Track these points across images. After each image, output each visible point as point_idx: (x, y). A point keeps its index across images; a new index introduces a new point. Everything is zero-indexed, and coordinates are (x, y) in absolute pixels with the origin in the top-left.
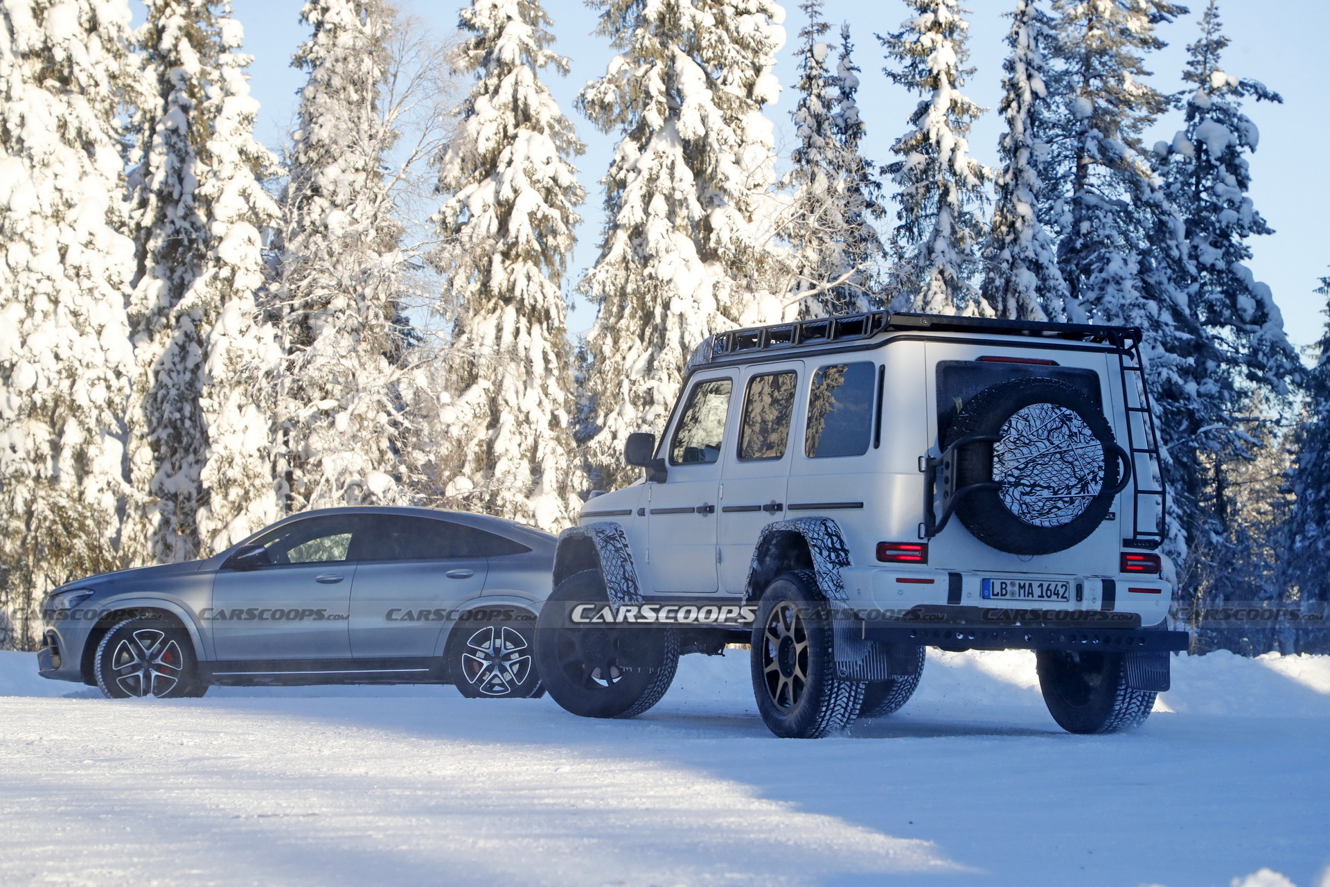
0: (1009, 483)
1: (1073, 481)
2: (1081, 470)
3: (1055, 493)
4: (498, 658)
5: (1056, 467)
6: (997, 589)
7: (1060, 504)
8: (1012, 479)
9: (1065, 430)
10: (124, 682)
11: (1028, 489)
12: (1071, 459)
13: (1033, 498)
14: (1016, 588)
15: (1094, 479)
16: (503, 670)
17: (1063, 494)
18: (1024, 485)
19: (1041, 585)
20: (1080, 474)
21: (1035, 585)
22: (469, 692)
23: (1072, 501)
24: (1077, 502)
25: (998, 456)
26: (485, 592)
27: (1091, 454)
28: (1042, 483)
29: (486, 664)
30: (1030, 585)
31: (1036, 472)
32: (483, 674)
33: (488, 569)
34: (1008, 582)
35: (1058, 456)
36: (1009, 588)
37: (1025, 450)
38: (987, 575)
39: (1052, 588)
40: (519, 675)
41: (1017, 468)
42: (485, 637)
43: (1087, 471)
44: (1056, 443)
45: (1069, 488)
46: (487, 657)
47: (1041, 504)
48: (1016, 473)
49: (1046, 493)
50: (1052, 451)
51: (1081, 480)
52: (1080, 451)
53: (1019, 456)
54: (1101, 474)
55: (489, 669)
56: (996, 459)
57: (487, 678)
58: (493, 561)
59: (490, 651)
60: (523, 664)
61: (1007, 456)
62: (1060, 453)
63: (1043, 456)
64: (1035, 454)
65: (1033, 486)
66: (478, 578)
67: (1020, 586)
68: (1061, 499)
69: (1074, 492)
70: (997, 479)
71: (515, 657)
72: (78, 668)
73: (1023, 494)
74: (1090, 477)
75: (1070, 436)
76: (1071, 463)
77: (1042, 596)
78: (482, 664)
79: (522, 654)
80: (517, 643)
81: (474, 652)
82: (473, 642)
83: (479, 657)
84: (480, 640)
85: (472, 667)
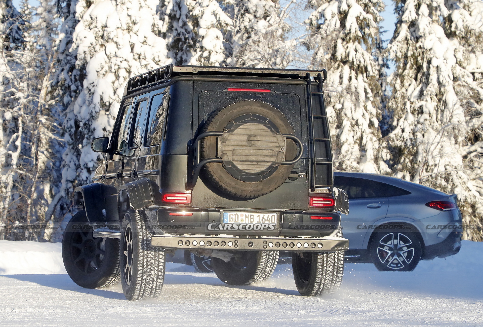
4: (396, 250)
10: (206, 263)
16: (399, 256)
22: (383, 268)
26: (388, 215)
29: (390, 253)
32: (389, 258)
33: (389, 203)
40: (408, 257)
42: (389, 238)
46: (390, 249)
55: (392, 255)
57: (391, 260)
58: (391, 199)
59: (392, 246)
60: (410, 253)
66: (384, 208)
71: (405, 249)
72: (183, 256)
78: (387, 253)
79: (408, 247)
80: (406, 241)
81: (383, 246)
82: (382, 241)
83: (386, 249)
84: (386, 241)
85: (383, 255)
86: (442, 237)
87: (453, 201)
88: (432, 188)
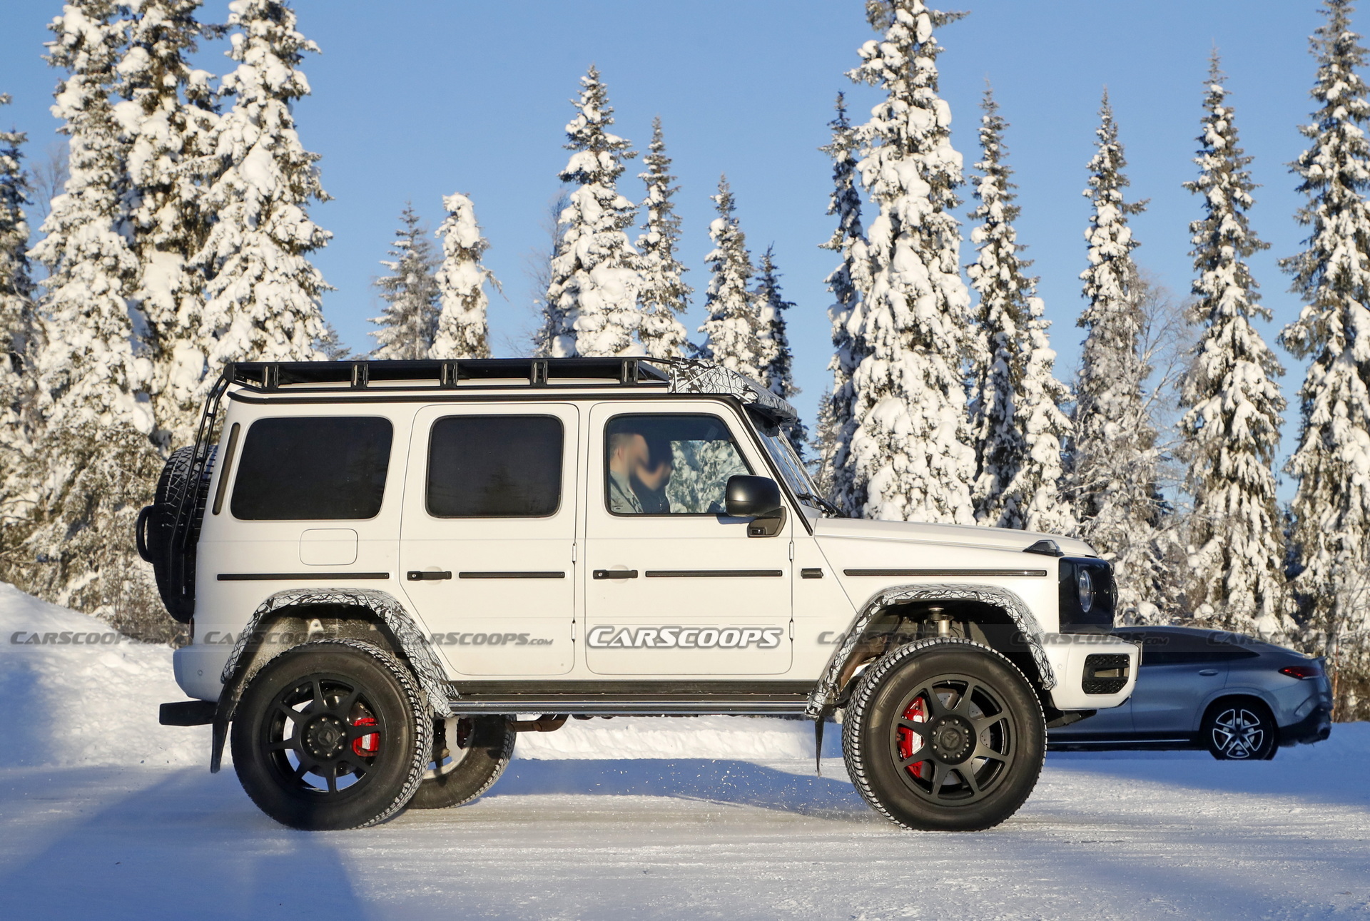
4: (1239, 733)
16: (1243, 740)
22: (1220, 755)
26: (1228, 685)
29: (1230, 736)
32: (1229, 743)
33: (1229, 669)
40: (1255, 743)
42: (1229, 717)
46: (1231, 731)
55: (1233, 740)
57: (1232, 746)
58: (1232, 664)
59: (1233, 727)
60: (1257, 736)
66: (1222, 675)
71: (1252, 731)
78: (1227, 737)
79: (1256, 728)
80: (1252, 721)
81: (1221, 728)
82: (1220, 721)
83: (1225, 732)
84: (1225, 719)
85: (1221, 738)
86: (1302, 714)
87: (1319, 666)
88: (1295, 651)
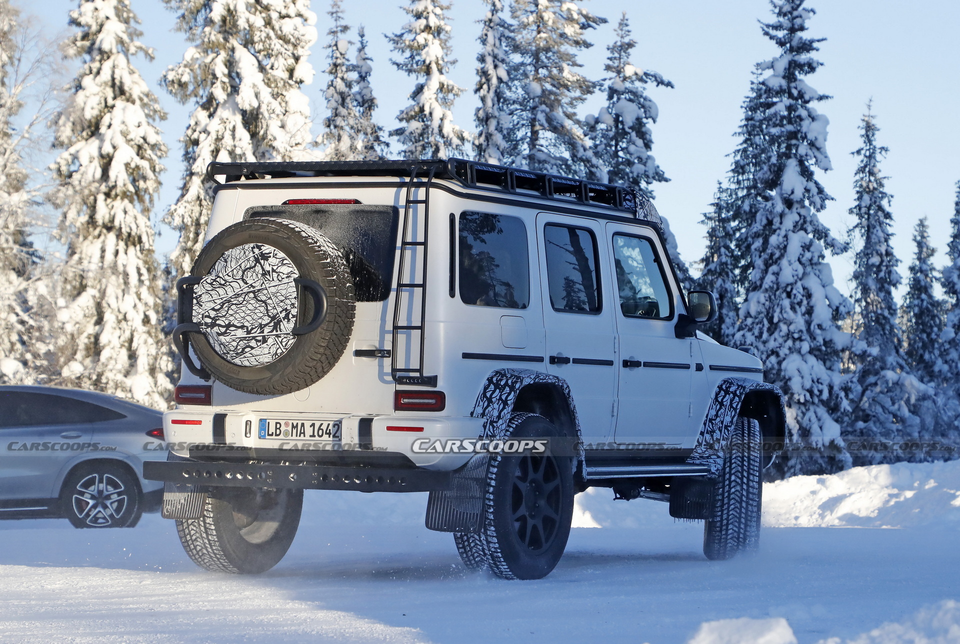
0: (206, 324)
1: (266, 320)
2: (274, 308)
3: (249, 332)
4: (101, 499)
5: (250, 307)
6: (272, 429)
7: (253, 343)
8: (209, 321)
9: (258, 268)
11: (223, 330)
12: (264, 298)
13: (228, 338)
14: (290, 428)
15: (287, 317)
16: (105, 507)
17: (256, 333)
18: (219, 325)
19: (313, 425)
20: (273, 312)
21: (307, 424)
22: (79, 524)
23: (265, 340)
24: (270, 341)
25: (196, 298)
27: (284, 292)
28: (236, 323)
29: (91, 502)
30: (303, 425)
31: (231, 312)
32: (90, 510)
33: (93, 430)
34: (282, 422)
35: (252, 295)
36: (283, 429)
37: (221, 291)
38: (264, 416)
39: (324, 427)
40: (118, 510)
41: (213, 309)
42: (91, 482)
43: (280, 309)
44: (250, 282)
45: (261, 327)
46: (93, 497)
47: (235, 344)
48: (213, 314)
49: (240, 333)
50: (246, 290)
51: (273, 318)
52: (273, 290)
53: (215, 297)
54: (294, 311)
55: (95, 507)
56: (195, 301)
57: (93, 513)
58: (96, 425)
59: (95, 493)
60: (121, 502)
61: (205, 298)
62: (254, 292)
63: (237, 295)
64: (231, 294)
65: (228, 326)
66: (85, 438)
67: (293, 427)
68: (254, 338)
69: (267, 330)
70: (195, 320)
71: (115, 497)
73: (219, 334)
74: (283, 315)
75: (263, 275)
76: (264, 302)
77: (313, 436)
78: (88, 503)
79: (119, 494)
80: (116, 486)
81: (82, 494)
82: (82, 486)
83: (86, 498)
84: (87, 485)
85: (81, 505)
